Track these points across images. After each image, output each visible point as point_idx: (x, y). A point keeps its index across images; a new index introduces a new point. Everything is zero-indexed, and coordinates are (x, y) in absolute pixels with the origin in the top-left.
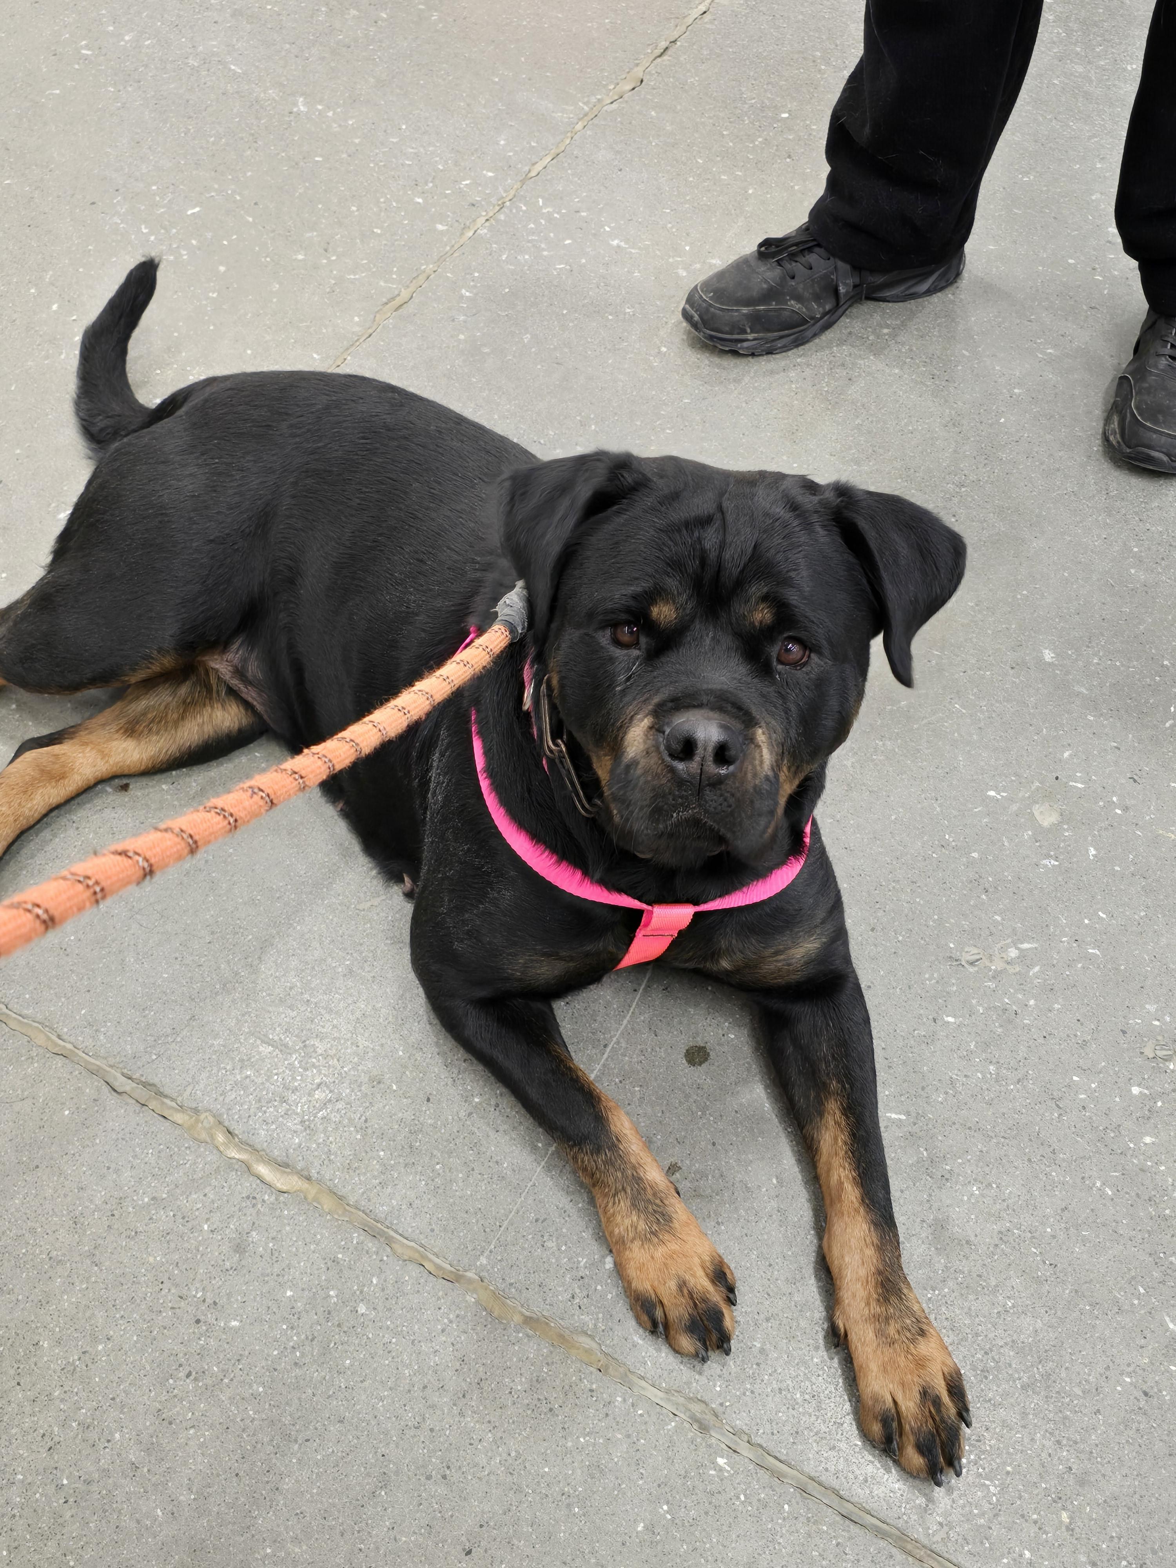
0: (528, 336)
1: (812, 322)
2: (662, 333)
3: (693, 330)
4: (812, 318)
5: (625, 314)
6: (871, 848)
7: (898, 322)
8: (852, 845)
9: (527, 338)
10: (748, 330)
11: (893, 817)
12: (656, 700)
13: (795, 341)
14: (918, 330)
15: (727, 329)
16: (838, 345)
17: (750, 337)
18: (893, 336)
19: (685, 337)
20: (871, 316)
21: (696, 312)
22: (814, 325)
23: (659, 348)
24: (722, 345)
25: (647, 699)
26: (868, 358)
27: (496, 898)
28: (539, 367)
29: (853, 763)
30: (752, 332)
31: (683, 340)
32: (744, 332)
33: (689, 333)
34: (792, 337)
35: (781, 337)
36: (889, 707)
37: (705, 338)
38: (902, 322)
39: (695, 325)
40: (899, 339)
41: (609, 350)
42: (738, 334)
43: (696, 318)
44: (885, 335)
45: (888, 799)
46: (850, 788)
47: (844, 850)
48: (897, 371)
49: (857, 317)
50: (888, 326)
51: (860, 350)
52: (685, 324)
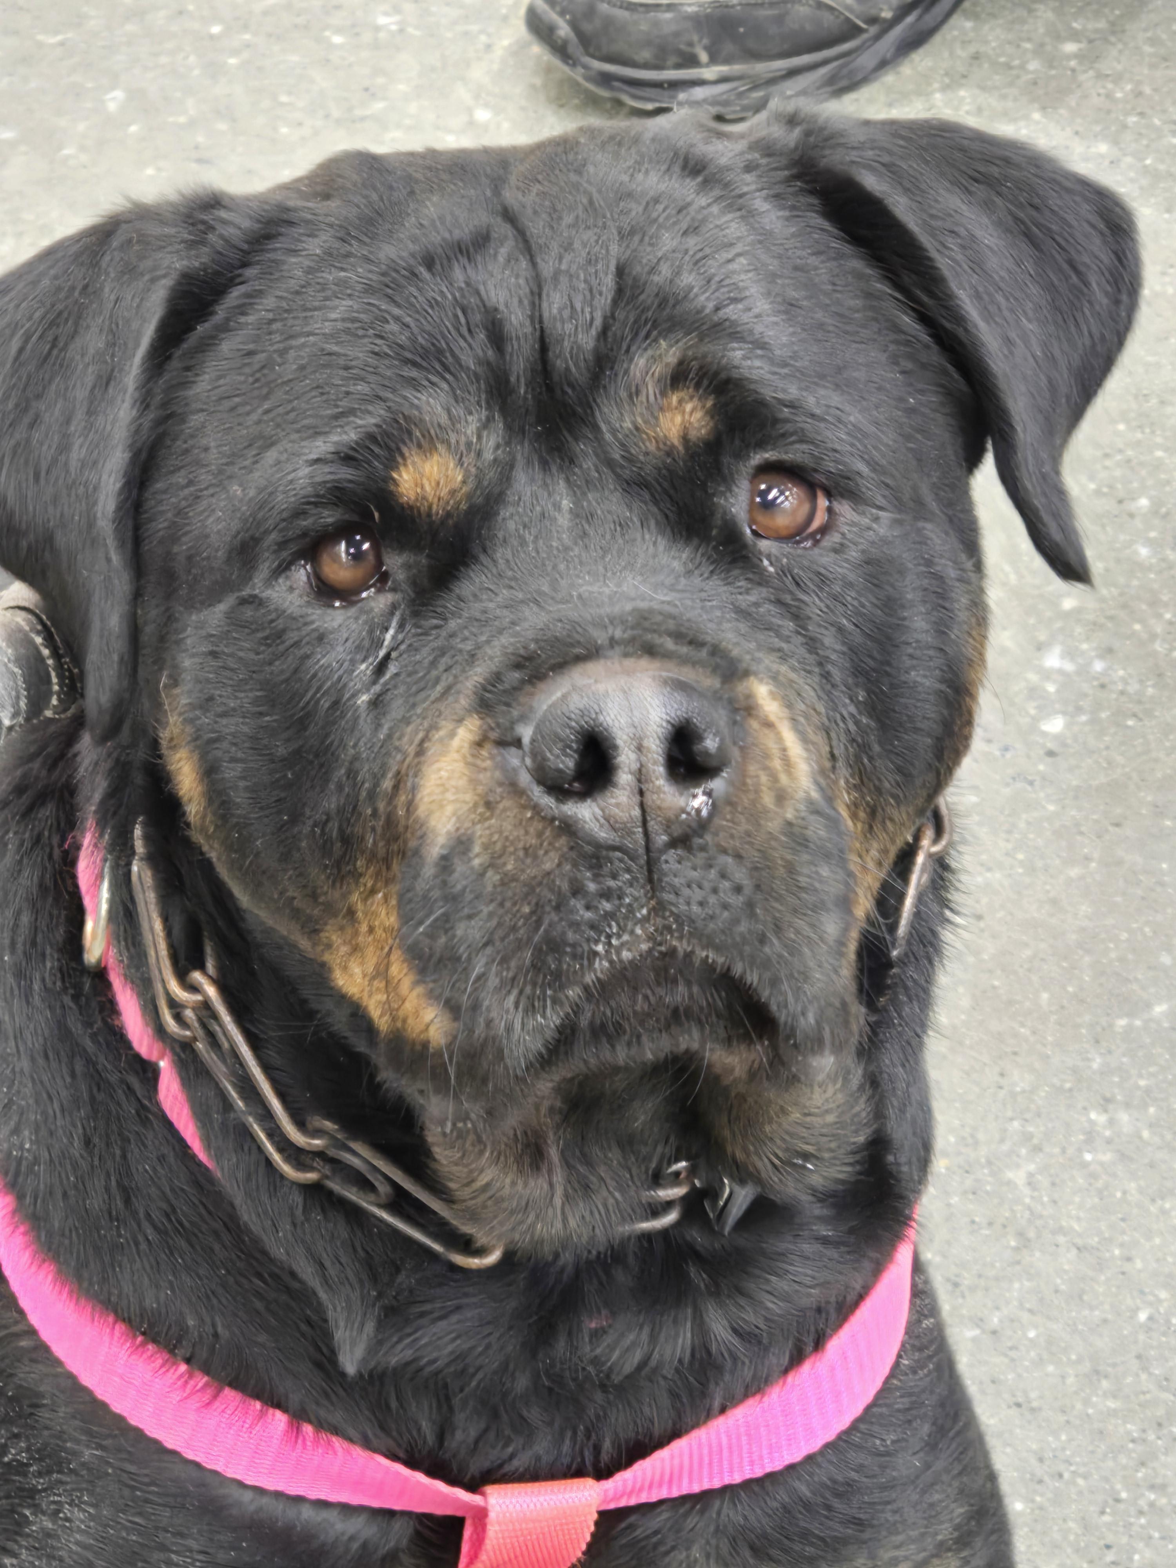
0: (119, 94)
1: (873, 30)
2: (478, 73)
3: (557, 62)
4: (873, 20)
5: (377, 29)
6: (1087, 1402)
7: (1102, 24)
8: (1033, 1395)
9: (115, 99)
10: (704, 57)
11: (1143, 1316)
12: (478, 674)
13: (831, 80)
14: (1153, 41)
15: (646, 55)
16: (945, 88)
17: (710, 73)
18: (1089, 58)
19: (538, 81)
20: (1030, 11)
21: (562, 14)
22: (878, 37)
23: (470, 111)
24: (635, 97)
25: (448, 689)
26: (1027, 117)
27: (48, 1535)
28: (150, 171)
29: (1031, 1175)
30: (714, 59)
31: (533, 87)
32: (691, 61)
33: (548, 70)
34: (823, 71)
35: (792, 73)
36: (1122, 1022)
37: (587, 78)
38: (1113, 24)
39: (561, 50)
40: (1105, 66)
41: (338, 122)
42: (678, 66)
43: (564, 30)
44: (1069, 57)
45: (1127, 1267)
46: (1025, 1242)
47: (1014, 1411)
48: (1103, 148)
49: (993, 16)
50: (1075, 36)
51: (1004, 97)
52: (537, 49)
